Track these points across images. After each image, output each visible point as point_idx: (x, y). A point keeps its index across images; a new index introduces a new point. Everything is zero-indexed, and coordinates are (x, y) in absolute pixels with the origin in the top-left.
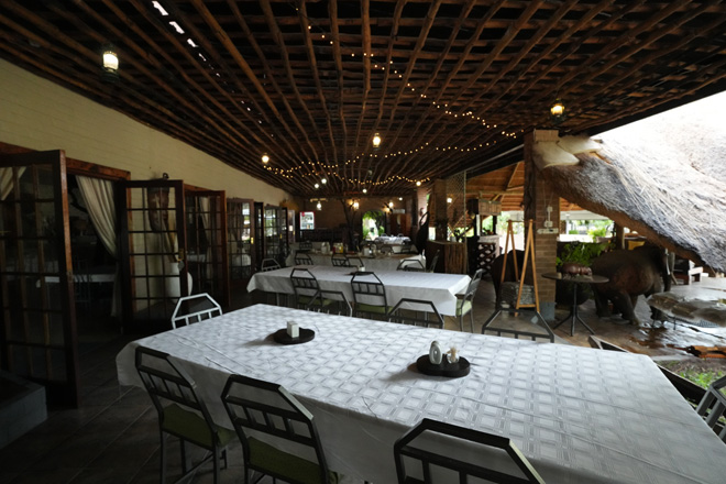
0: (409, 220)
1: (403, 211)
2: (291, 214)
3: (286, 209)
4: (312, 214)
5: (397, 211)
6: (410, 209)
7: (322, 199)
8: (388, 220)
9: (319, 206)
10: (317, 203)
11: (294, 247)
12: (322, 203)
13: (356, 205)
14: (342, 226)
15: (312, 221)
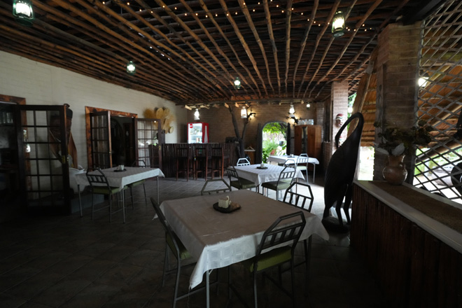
0: (320, 133)
1: (312, 122)
5: (305, 123)
6: (321, 120)
8: (292, 132)
10: (194, 110)
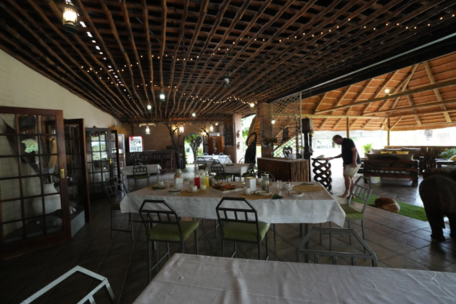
2: (121, 138)
3: (115, 132)
4: (140, 138)
7: (150, 124)
9: (148, 130)
10: (145, 127)
11: (126, 171)
12: (150, 127)
13: (182, 129)
14: (168, 148)
15: (141, 145)
